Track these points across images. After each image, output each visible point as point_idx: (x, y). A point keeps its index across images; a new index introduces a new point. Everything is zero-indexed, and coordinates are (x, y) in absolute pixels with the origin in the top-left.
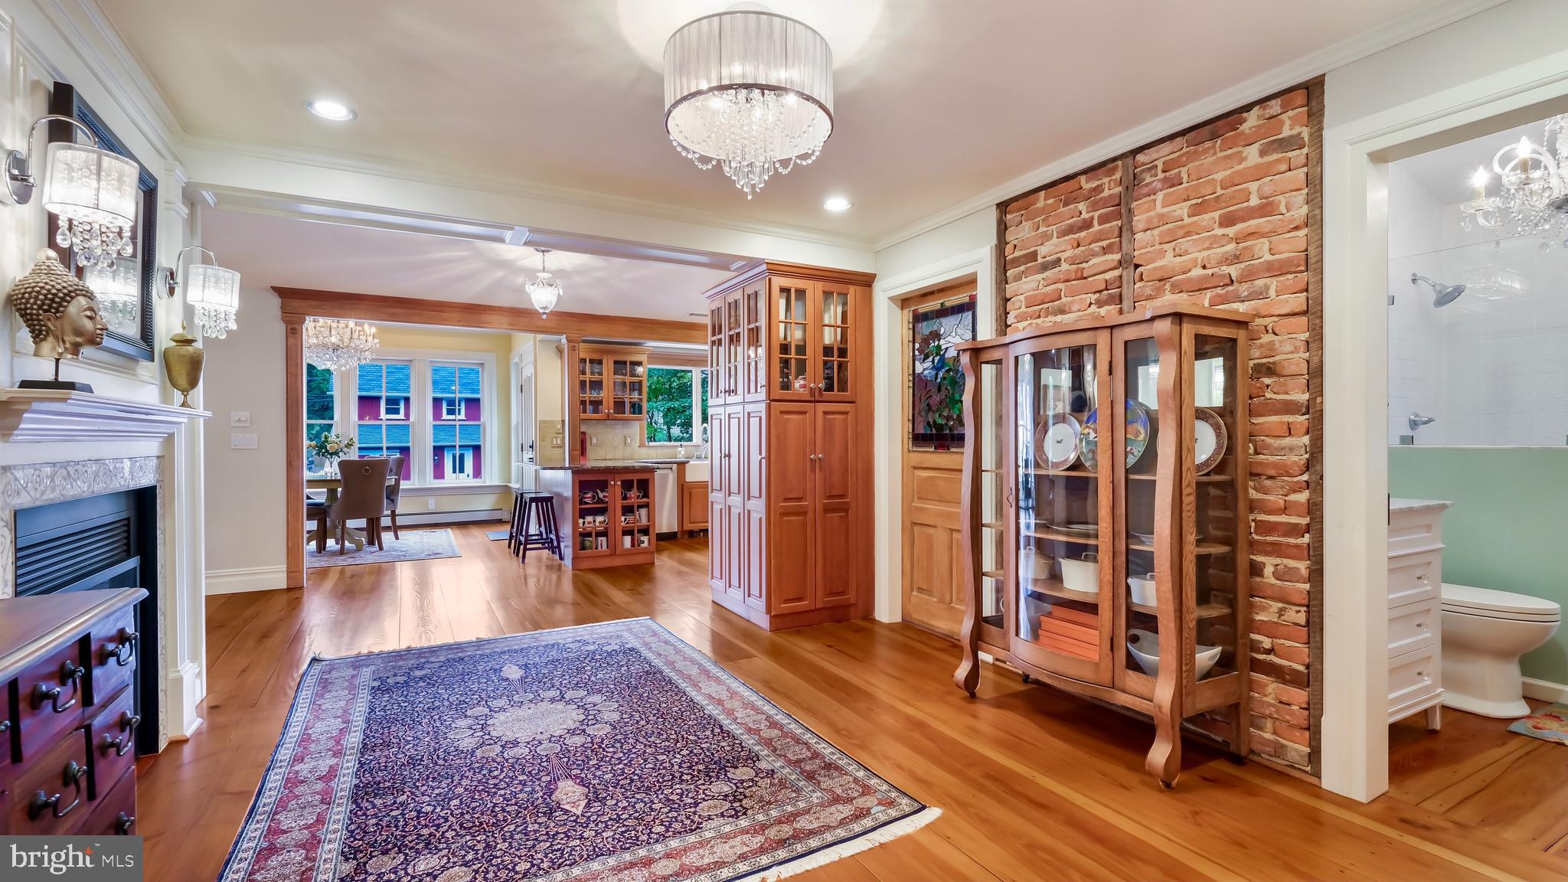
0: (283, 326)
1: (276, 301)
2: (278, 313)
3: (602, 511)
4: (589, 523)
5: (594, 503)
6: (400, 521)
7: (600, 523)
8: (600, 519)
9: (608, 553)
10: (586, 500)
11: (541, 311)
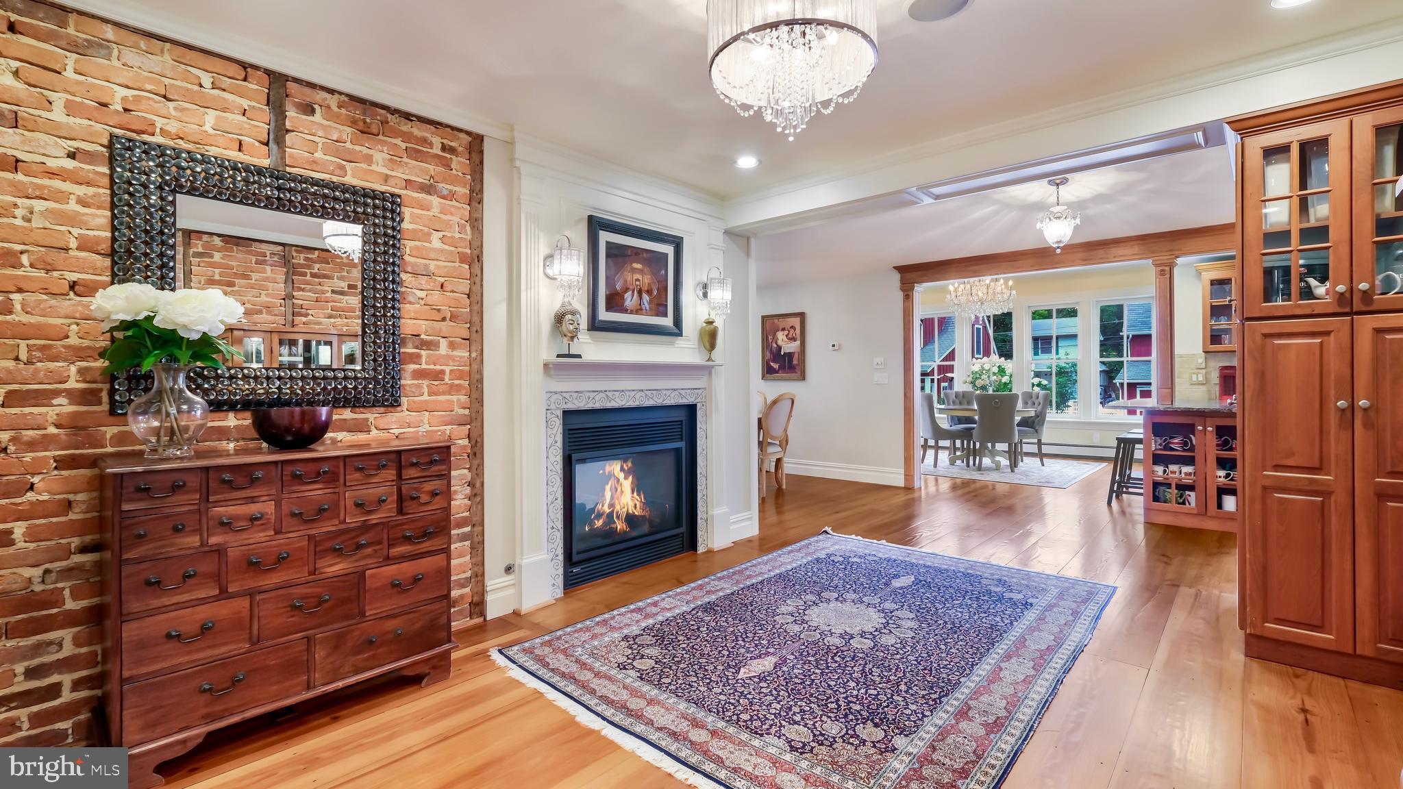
0: (902, 293)
1: (897, 276)
2: (898, 284)
3: (1189, 461)
4: (1172, 472)
5: (1185, 450)
6: (1045, 449)
7: (1186, 474)
8: (1187, 469)
9: (1195, 512)
10: (1172, 446)
11: (1055, 246)
